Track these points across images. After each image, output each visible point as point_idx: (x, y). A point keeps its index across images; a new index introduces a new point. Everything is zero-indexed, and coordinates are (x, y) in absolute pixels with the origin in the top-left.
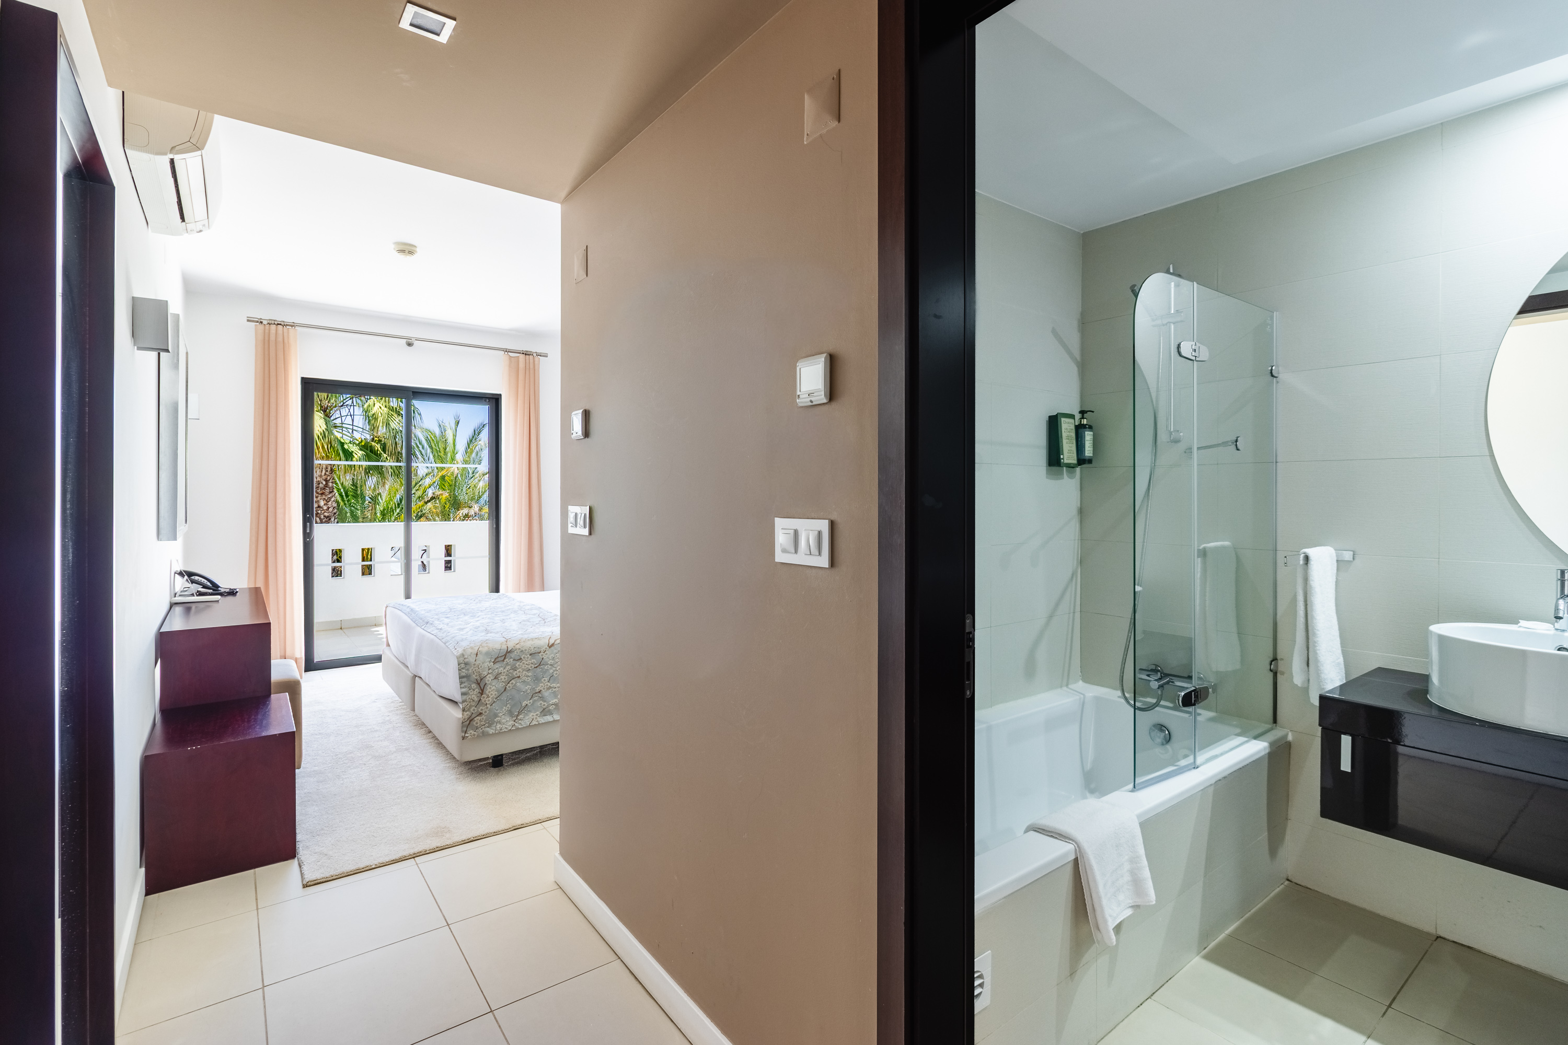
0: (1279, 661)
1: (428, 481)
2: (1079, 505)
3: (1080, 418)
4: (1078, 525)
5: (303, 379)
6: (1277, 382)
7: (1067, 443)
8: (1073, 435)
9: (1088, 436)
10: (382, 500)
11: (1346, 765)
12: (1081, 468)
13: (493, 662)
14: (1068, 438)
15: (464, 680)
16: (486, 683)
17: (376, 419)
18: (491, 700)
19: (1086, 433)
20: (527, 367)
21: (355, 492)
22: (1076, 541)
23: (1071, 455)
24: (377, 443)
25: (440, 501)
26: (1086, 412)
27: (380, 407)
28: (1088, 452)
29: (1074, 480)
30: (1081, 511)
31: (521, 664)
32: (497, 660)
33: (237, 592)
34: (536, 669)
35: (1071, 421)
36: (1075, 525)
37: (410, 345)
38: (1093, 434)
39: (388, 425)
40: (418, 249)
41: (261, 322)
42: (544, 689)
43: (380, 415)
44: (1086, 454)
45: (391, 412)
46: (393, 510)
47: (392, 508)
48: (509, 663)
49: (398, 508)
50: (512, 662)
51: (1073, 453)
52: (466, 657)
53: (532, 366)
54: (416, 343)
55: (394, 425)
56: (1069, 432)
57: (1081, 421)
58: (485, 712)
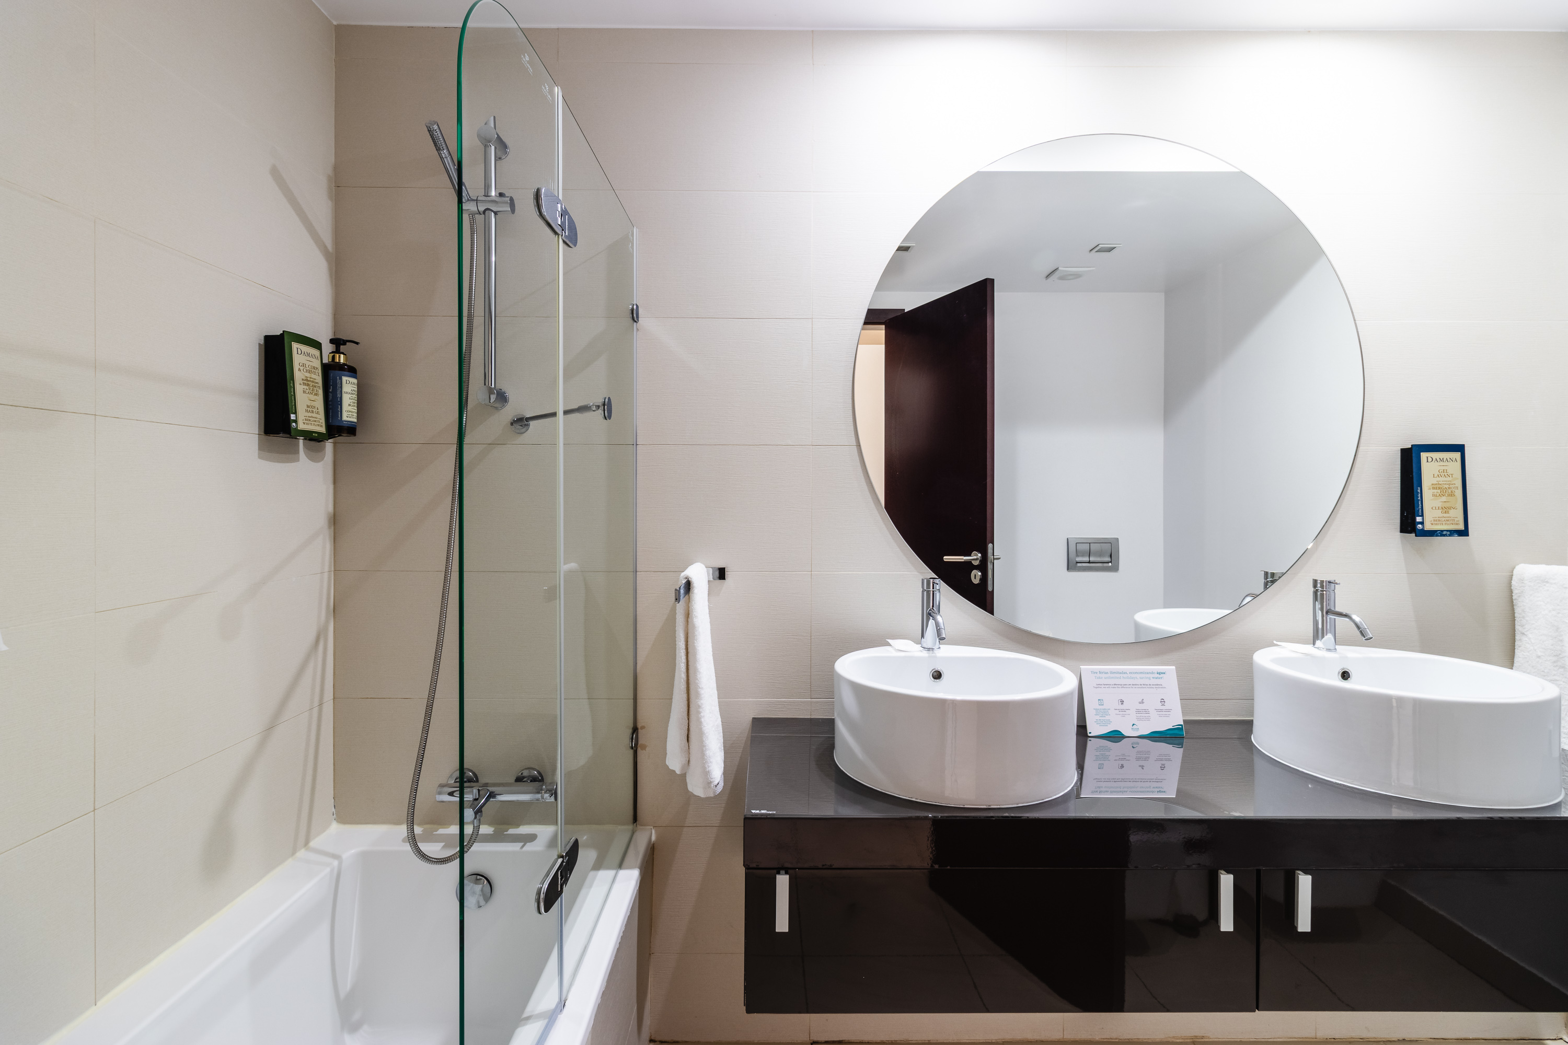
0: (640, 730)
2: (331, 508)
3: (332, 352)
4: (329, 546)
6: (638, 330)
7: (304, 392)
8: (319, 379)
9: (349, 386)
11: (782, 924)
12: (335, 443)
14: (306, 382)
19: (344, 379)
22: (326, 575)
23: (314, 415)
26: (344, 342)
28: (349, 413)
29: (320, 464)
30: (335, 521)
35: (316, 352)
36: (322, 549)
38: (359, 385)
44: (345, 418)
51: (318, 413)
56: (310, 372)
57: (333, 358)
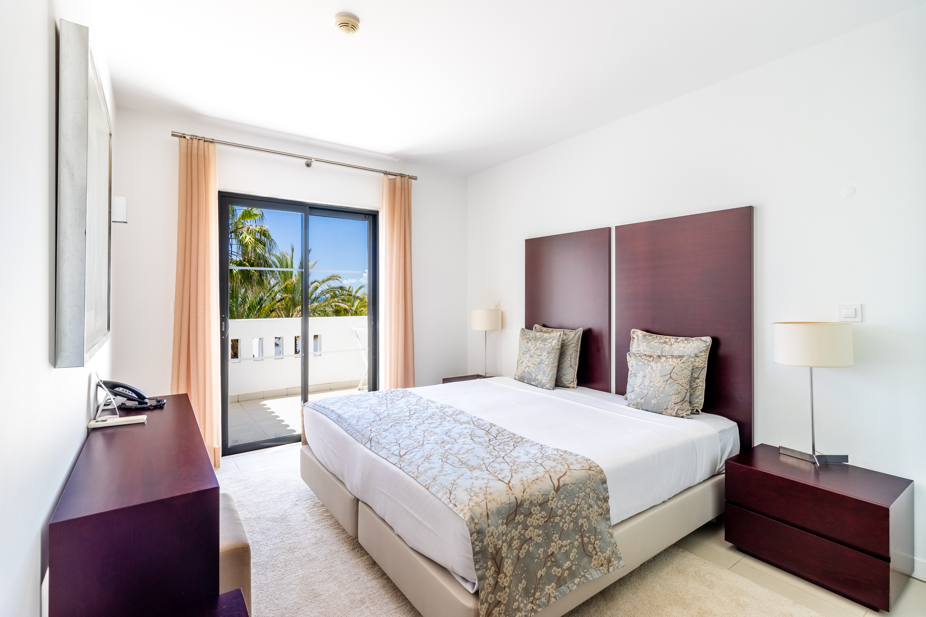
1: (276, 289)
5: (219, 192)
10: (249, 300)
13: (506, 524)
15: (479, 556)
16: (502, 557)
17: (247, 246)
18: (509, 580)
20: (403, 187)
21: (232, 295)
24: (247, 263)
25: (285, 301)
27: (250, 239)
31: (531, 520)
32: (509, 520)
33: (164, 404)
34: (546, 524)
37: (308, 165)
39: (255, 250)
40: (360, 25)
41: (185, 137)
42: (556, 549)
43: (250, 243)
45: (256, 242)
46: (256, 307)
47: (255, 305)
48: (520, 521)
49: (259, 305)
50: (523, 518)
52: (476, 521)
53: (406, 187)
54: (314, 164)
55: (259, 251)
58: (504, 599)
